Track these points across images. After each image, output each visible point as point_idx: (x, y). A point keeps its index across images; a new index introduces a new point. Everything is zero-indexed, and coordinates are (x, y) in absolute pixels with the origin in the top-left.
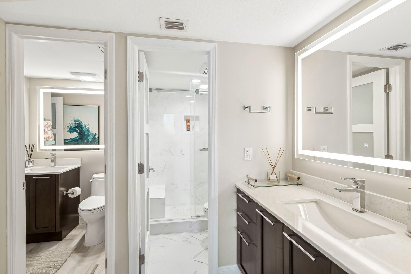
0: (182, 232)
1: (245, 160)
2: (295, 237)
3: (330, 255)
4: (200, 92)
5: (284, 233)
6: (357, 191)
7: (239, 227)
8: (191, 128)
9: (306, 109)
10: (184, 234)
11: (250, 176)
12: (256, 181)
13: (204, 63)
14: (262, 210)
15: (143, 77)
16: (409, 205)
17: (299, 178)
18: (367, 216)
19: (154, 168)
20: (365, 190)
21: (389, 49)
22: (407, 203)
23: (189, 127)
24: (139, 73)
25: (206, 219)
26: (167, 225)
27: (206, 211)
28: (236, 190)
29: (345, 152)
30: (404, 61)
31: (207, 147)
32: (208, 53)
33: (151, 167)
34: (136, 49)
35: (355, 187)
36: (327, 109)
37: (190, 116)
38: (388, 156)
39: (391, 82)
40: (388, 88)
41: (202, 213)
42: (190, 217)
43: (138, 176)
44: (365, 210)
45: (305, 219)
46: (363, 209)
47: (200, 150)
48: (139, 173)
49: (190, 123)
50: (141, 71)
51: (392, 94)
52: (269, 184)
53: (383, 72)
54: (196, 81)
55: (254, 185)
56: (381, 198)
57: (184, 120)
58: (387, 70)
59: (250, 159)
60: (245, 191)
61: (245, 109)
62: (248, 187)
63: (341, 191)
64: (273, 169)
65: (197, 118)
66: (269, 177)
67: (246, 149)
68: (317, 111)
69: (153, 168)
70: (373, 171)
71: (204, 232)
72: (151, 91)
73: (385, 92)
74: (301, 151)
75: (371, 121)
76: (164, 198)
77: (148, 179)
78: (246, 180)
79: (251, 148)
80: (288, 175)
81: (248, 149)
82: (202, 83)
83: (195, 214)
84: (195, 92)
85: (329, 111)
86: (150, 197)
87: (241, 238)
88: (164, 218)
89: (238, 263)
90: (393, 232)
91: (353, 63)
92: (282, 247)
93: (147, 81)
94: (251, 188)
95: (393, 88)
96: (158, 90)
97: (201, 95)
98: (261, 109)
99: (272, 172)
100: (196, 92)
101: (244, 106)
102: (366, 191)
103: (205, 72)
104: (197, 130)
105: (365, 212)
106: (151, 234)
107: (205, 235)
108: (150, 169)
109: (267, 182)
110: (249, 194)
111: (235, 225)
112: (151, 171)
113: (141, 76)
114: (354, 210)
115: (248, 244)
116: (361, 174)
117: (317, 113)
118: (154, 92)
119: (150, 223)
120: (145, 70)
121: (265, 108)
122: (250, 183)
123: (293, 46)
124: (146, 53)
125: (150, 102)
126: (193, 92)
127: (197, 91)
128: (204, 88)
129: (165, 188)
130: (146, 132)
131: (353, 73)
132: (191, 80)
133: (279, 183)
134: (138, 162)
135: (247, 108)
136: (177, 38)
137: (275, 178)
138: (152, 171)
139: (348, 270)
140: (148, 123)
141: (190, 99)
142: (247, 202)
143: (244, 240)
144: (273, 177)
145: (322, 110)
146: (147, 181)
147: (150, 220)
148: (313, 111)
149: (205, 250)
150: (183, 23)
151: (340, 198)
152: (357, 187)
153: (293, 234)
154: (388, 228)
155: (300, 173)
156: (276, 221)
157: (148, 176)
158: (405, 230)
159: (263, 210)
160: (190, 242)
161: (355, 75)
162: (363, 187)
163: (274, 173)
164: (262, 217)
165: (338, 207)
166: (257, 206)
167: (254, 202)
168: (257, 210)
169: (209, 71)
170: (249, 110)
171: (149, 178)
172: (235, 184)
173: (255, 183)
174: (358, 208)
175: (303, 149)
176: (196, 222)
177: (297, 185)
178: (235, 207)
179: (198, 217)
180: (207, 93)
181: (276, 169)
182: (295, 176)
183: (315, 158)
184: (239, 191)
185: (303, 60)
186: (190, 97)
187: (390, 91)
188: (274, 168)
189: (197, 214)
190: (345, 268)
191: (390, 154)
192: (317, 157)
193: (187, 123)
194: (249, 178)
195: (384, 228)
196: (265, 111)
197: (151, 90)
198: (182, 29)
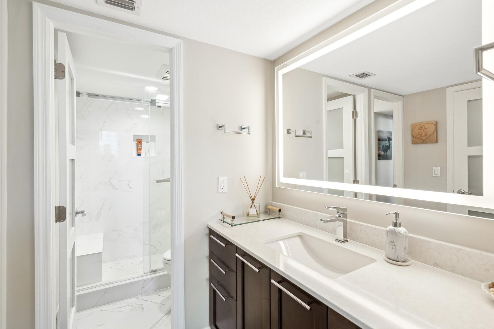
0: (130, 297)
1: (219, 192)
2: (284, 283)
3: (327, 301)
4: (157, 104)
5: (272, 281)
6: (340, 221)
7: (212, 279)
8: (143, 152)
9: (286, 132)
10: (134, 300)
11: (226, 212)
12: (233, 218)
13: (164, 65)
14: (243, 254)
15: (64, 72)
16: (387, 230)
17: (280, 210)
18: (350, 246)
19: (84, 211)
20: (346, 218)
21: (357, 76)
22: (385, 229)
23: (141, 150)
24: (56, 64)
25: (166, 273)
26: (105, 291)
27: (167, 262)
28: (207, 232)
29: (321, 179)
30: (367, 89)
31: (168, 177)
32: (171, 51)
33: (78, 210)
34: (51, 26)
35: (337, 216)
36: (305, 132)
37: (142, 135)
38: (356, 181)
39: (358, 109)
40: (355, 114)
41: (160, 265)
42: (142, 274)
43: (54, 226)
44: (347, 239)
45: (287, 255)
46: (346, 239)
47: (158, 181)
48: (56, 221)
49: (141, 144)
50: (60, 61)
51: (358, 120)
52: (248, 220)
53: (351, 98)
54: (151, 89)
55: (231, 223)
56: (361, 225)
57: (133, 141)
58: (354, 96)
59: (225, 190)
60: (220, 232)
61: (219, 129)
62: (223, 226)
63: (327, 222)
64: (253, 202)
65: (153, 138)
66: (248, 212)
67: (220, 178)
68: (297, 135)
69: (82, 211)
70: (344, 196)
71: (163, 290)
72: (79, 96)
73: (353, 118)
74: (283, 179)
75: (342, 147)
76: (102, 253)
77: (73, 228)
78: (221, 217)
79: (227, 177)
80: (268, 207)
81: (223, 178)
82: (161, 92)
83: (150, 268)
84: (149, 103)
85: (308, 135)
86: (78, 254)
87: (215, 291)
88: (102, 281)
89: (210, 325)
90: (374, 261)
91: (328, 87)
92: (268, 297)
93: (72, 79)
94: (227, 227)
95: (359, 115)
96: (91, 95)
97: (159, 108)
98: (237, 130)
99: (252, 205)
100: (151, 103)
101: (218, 125)
102: (348, 220)
103: (164, 78)
104: (153, 154)
105: (346, 241)
106: (78, 310)
107: (166, 294)
108: (77, 213)
109: (245, 218)
110: (226, 236)
111: (207, 275)
112: (79, 216)
113: (60, 71)
114: (337, 240)
115: (224, 300)
116: (341, 202)
117: (297, 136)
118: (84, 98)
119: (77, 294)
120: (67, 61)
121: (242, 129)
122: (225, 221)
123: (272, 59)
124: (70, 35)
125: (76, 112)
126: (147, 104)
127: (153, 102)
128: (162, 99)
129: (103, 237)
130: (69, 157)
131: (328, 96)
132: (144, 87)
133: (259, 217)
134: (54, 203)
135: (221, 127)
136: (123, 21)
137: (255, 213)
138: (81, 215)
139: (346, 314)
140: (73, 143)
141: (143, 112)
142: (224, 245)
143: (219, 295)
144: (253, 211)
145: (301, 134)
146: (71, 231)
147: (76, 289)
148: (293, 134)
149: (166, 315)
150: (133, 1)
151: (323, 229)
152: (340, 217)
153: (283, 280)
154: (370, 256)
155: (281, 204)
156: (262, 266)
157: (73, 224)
158: (384, 257)
159: (245, 254)
160: (143, 308)
161: (330, 99)
162: (345, 216)
163: (253, 206)
164: (243, 263)
165: (322, 239)
166: (237, 249)
167: (232, 244)
168: (237, 255)
169: (172, 76)
170: (224, 130)
171: (75, 226)
172: (207, 224)
173: (232, 220)
174: (341, 237)
175: (284, 176)
176: (152, 279)
177: (279, 218)
178: (207, 253)
179: (154, 271)
180: (169, 105)
181: (255, 201)
182: (277, 208)
183: (295, 186)
184: (211, 232)
185: (284, 75)
186: (143, 110)
187: (357, 118)
188: (253, 200)
189: (153, 268)
190: (343, 313)
191: (357, 179)
192: (297, 185)
193: (137, 144)
194: (224, 215)
195: (366, 257)
196: (241, 132)
197: (78, 94)
198: (132, 9)
